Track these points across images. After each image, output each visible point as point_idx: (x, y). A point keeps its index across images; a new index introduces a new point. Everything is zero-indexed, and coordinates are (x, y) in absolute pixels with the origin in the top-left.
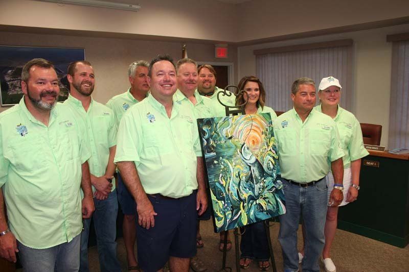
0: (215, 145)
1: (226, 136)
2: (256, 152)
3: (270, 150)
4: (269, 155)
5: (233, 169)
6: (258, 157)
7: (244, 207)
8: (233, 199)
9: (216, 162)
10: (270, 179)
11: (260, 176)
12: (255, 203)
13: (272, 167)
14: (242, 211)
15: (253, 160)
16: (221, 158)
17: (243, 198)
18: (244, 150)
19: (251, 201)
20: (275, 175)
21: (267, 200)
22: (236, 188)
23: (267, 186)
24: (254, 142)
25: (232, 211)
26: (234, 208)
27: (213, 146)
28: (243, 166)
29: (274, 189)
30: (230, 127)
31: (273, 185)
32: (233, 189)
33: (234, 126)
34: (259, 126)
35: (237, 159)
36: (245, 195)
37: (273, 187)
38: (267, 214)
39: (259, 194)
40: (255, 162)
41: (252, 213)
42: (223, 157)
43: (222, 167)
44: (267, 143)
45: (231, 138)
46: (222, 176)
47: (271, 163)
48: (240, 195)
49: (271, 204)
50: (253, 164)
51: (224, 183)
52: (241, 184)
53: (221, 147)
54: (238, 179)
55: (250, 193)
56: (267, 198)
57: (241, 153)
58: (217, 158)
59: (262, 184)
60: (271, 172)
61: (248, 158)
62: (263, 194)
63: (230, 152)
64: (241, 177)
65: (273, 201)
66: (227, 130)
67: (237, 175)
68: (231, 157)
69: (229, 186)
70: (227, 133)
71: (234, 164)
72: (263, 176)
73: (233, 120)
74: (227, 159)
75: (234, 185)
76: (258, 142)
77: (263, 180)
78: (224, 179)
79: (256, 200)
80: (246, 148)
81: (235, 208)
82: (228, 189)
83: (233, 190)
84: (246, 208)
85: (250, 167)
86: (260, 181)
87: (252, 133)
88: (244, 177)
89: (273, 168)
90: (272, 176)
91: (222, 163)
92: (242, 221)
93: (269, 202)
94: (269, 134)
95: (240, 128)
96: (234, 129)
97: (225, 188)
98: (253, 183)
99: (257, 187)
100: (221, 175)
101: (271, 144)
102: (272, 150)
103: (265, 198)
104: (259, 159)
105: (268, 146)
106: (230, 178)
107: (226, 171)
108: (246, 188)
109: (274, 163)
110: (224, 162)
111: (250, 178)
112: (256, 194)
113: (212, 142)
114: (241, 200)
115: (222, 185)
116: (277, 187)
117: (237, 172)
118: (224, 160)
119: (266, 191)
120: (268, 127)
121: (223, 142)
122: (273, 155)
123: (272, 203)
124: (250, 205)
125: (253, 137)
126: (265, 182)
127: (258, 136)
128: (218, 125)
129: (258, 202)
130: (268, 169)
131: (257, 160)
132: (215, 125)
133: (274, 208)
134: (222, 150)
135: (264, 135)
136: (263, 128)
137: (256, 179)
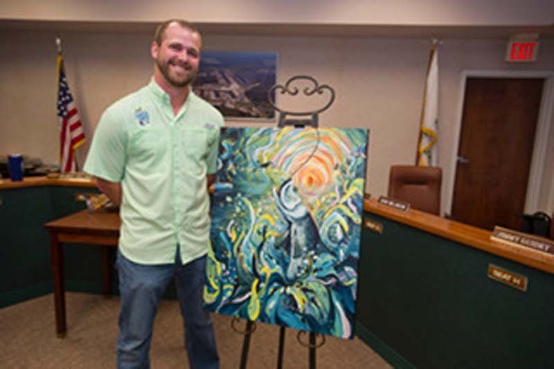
0: (234, 172)
1: (258, 162)
2: (311, 199)
3: (345, 204)
4: (340, 211)
5: (257, 218)
6: (312, 208)
7: (258, 289)
8: (242, 268)
9: (229, 199)
10: (329, 258)
11: (307, 245)
12: (282, 290)
13: (339, 236)
14: (253, 293)
15: (301, 212)
16: (239, 195)
17: (261, 272)
18: (287, 190)
19: (275, 285)
20: (342, 253)
21: (311, 295)
22: (253, 251)
23: (316, 270)
24: (311, 180)
25: (236, 287)
26: (241, 282)
27: (230, 173)
28: (276, 217)
29: (332, 281)
30: (271, 147)
31: (333, 272)
32: (248, 251)
33: (277, 146)
34: (331, 152)
35: (268, 204)
36: (266, 270)
37: (332, 276)
38: (303, 320)
39: (296, 278)
40: (304, 218)
41: (272, 304)
42: (243, 194)
43: (238, 210)
44: (341, 188)
45: (266, 165)
46: (233, 225)
47: (339, 230)
48: (258, 266)
49: (316, 304)
50: (299, 221)
51: (233, 236)
52: (265, 248)
53: (244, 176)
54: (260, 239)
55: (278, 269)
56: (312, 291)
57: (279, 194)
58: (233, 195)
59: (306, 261)
60: (335, 245)
61: (290, 205)
62: (304, 282)
63: (259, 189)
64: (267, 235)
65: (323, 302)
66: (262, 151)
67: (261, 231)
68: (258, 197)
69: (241, 243)
70: (261, 157)
71: (260, 210)
72: (314, 248)
73: (279, 134)
74: (250, 199)
75: (251, 245)
76: (320, 182)
77: (312, 256)
78: (236, 229)
79: (286, 286)
80: (291, 189)
81: (242, 285)
82: (238, 250)
83: (247, 254)
84: (263, 292)
85: (290, 223)
86: (304, 255)
87: (312, 164)
88: (273, 239)
89: (343, 241)
90: (334, 253)
91: (240, 203)
92: (250, 312)
93: (313, 300)
94: (351, 171)
95: (289, 151)
96: (276, 151)
97: (232, 245)
98: (289, 252)
99: (294, 263)
100: (232, 222)
101: (351, 192)
102: (349, 203)
103: (305, 290)
104: (313, 214)
105: (343, 194)
106: (247, 232)
107: (243, 219)
108: (271, 258)
109: (346, 228)
110: (243, 203)
111: (286, 244)
112: (290, 274)
113: (231, 166)
114: (255, 274)
115: (229, 239)
116: (341, 279)
117: (262, 226)
118: (245, 199)
119: (312, 276)
120: (353, 158)
121: (250, 169)
122: (350, 215)
123: (319, 304)
124: (271, 290)
125: (313, 171)
126: (315, 261)
127: (324, 171)
128: (249, 142)
129: (289, 290)
130: (330, 237)
131: (308, 215)
132: (243, 140)
133: (322, 316)
134: (244, 182)
135: (337, 172)
136: (341, 159)
137: (298, 248)
